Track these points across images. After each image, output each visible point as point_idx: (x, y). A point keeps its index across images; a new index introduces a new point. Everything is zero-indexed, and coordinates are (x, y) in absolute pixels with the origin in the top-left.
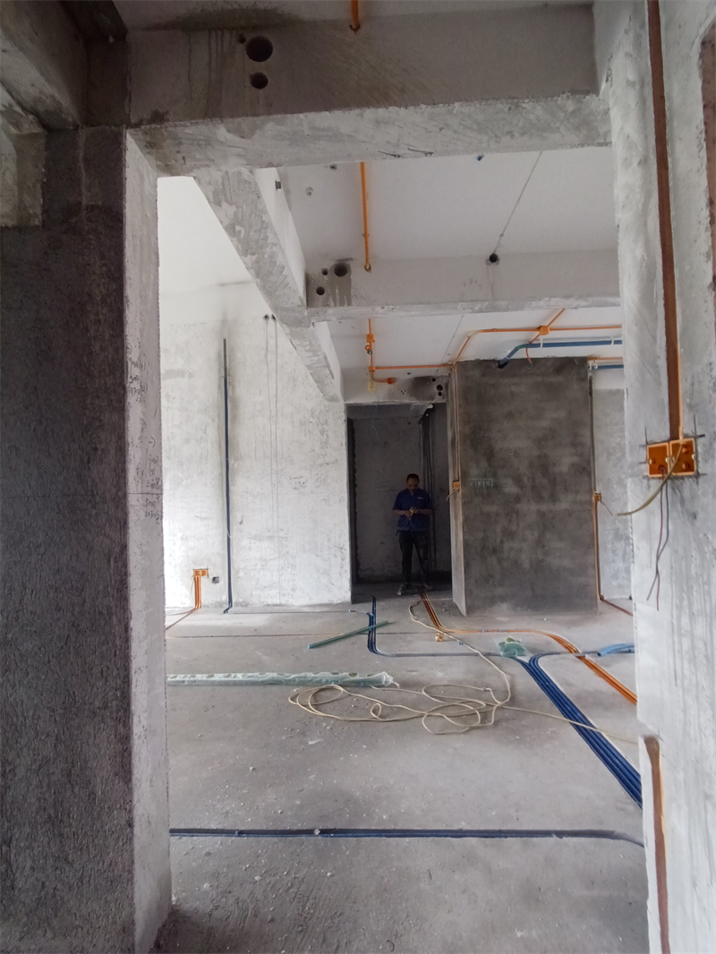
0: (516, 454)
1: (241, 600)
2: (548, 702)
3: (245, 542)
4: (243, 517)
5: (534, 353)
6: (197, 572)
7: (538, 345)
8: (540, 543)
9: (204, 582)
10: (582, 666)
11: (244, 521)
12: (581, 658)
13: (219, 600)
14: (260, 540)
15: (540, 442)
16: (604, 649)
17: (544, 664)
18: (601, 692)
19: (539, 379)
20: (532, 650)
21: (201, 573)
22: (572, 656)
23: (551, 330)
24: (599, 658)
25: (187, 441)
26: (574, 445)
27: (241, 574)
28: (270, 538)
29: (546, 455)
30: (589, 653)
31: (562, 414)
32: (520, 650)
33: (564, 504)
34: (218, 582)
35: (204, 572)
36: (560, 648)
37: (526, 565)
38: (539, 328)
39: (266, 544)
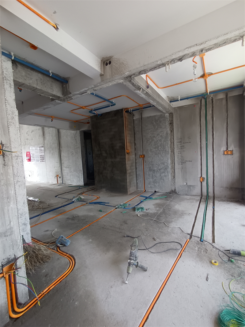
1: (64, 183)
3: (64, 168)
4: (63, 162)
6: (57, 175)
9: (58, 178)
11: (64, 164)
13: (61, 182)
14: (67, 168)
25: (53, 144)
27: (64, 176)
28: (68, 167)
34: (60, 178)
39: (68, 169)
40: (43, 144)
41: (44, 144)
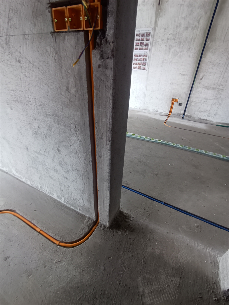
1: (189, 115)
3: (200, 89)
4: (203, 76)
6: (173, 100)
9: (175, 104)
11: (203, 78)
13: (179, 113)
14: (208, 89)
21: (175, 101)
27: (193, 104)
28: (214, 89)
34: (181, 105)
35: (176, 100)
39: (210, 91)
40: (153, 26)
41: (155, 28)
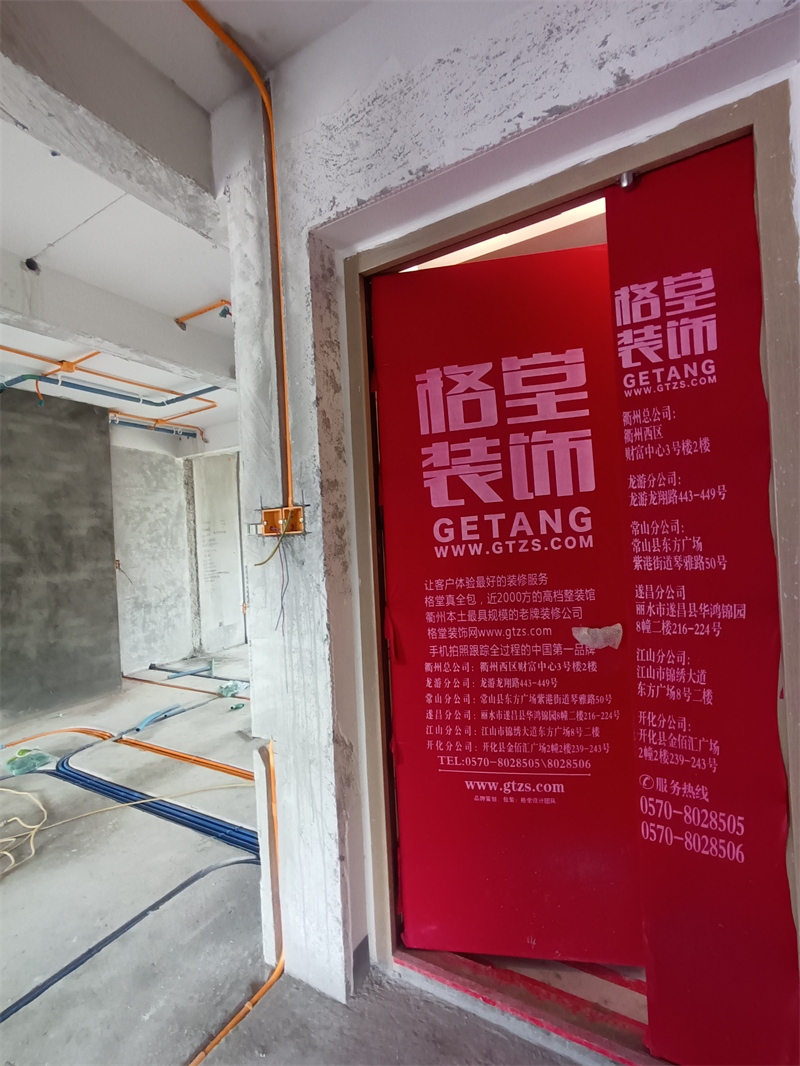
0: (16, 511)
2: (98, 798)
5: (46, 389)
7: (55, 382)
8: (51, 623)
10: (123, 747)
12: (119, 740)
15: (50, 499)
16: (142, 723)
17: (76, 763)
18: (152, 764)
19: (50, 421)
20: (56, 754)
22: (109, 742)
23: (77, 369)
24: (139, 733)
26: (93, 505)
29: (59, 517)
30: (123, 733)
31: (79, 468)
32: (42, 759)
33: (82, 574)
36: (91, 739)
37: (32, 653)
38: (62, 362)
